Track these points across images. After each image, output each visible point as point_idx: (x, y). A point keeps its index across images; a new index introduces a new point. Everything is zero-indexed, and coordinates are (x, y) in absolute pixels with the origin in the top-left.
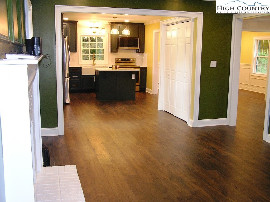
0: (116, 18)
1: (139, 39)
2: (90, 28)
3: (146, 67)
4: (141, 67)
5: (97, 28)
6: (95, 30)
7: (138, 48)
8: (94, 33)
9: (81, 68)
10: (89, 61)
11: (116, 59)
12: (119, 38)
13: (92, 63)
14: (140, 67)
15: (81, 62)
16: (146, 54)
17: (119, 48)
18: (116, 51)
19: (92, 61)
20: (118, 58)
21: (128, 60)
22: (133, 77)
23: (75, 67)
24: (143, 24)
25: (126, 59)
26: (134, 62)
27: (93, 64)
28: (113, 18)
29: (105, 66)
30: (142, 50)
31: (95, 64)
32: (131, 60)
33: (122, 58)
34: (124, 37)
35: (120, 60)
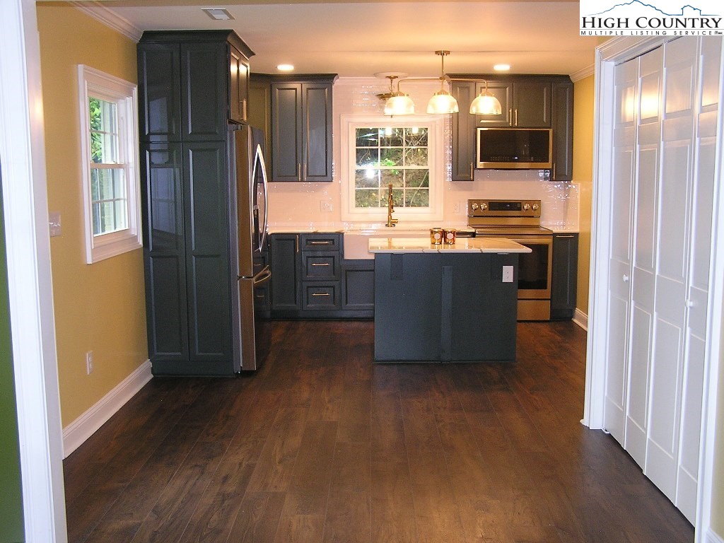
0: (448, 53)
1: (551, 131)
3: (576, 235)
4: (555, 231)
7: (548, 165)
9: (340, 235)
10: (378, 210)
11: (471, 202)
12: (479, 130)
13: (386, 219)
14: (554, 235)
15: (349, 213)
16: (575, 186)
17: (480, 164)
18: (468, 176)
19: (386, 210)
20: (479, 202)
21: (513, 206)
22: (508, 274)
23: (319, 231)
24: (567, 77)
25: (509, 203)
26: (533, 213)
27: (390, 223)
28: (437, 53)
30: (562, 172)
31: (397, 222)
32: (524, 208)
33: (492, 201)
34: (496, 128)
35: (485, 206)
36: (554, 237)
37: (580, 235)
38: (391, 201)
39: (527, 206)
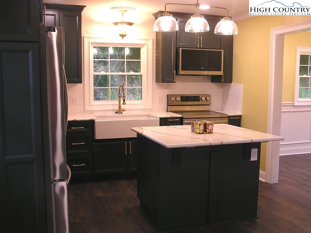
1: (223, 51)
2: (113, 25)
3: (240, 116)
4: (230, 114)
5: (131, 24)
6: (124, 29)
7: (221, 73)
8: (123, 36)
10: (109, 102)
11: (169, 97)
12: (181, 49)
13: (117, 108)
14: (229, 117)
15: (90, 105)
17: (181, 72)
18: (172, 79)
20: (175, 96)
21: (195, 99)
23: (77, 120)
25: (192, 97)
26: (208, 103)
27: (119, 111)
29: (147, 113)
31: (124, 110)
32: (201, 100)
33: (183, 96)
34: (191, 48)
35: (179, 99)
36: (229, 119)
37: (243, 116)
38: (124, 97)
39: (203, 99)
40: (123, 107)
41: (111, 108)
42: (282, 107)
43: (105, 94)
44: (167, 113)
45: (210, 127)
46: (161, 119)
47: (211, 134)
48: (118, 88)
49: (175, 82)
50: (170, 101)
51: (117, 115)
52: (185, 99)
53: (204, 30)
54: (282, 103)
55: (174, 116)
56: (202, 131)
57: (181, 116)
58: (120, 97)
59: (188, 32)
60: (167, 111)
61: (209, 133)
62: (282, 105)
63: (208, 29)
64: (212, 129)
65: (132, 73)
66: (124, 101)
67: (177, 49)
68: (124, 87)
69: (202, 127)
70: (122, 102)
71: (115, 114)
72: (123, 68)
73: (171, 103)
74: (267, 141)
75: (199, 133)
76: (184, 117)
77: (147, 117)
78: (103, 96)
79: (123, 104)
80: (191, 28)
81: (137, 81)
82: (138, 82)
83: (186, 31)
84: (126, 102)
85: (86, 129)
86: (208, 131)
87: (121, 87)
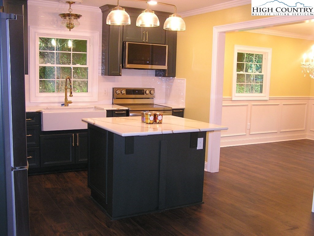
1: (167, 46)
3: (183, 109)
5: (78, 16)
7: (165, 67)
8: (70, 28)
10: (55, 94)
11: (115, 89)
12: (127, 43)
13: (63, 100)
15: (35, 96)
16: (179, 81)
17: (127, 66)
18: (118, 72)
20: (121, 89)
21: (139, 92)
25: (137, 90)
27: (66, 103)
29: (93, 106)
31: (71, 103)
32: (146, 93)
33: (127, 89)
34: (137, 42)
35: (124, 92)
36: (173, 111)
37: (185, 109)
38: (71, 89)
39: (148, 92)
40: (69, 99)
41: (57, 100)
42: (223, 101)
43: (44, 87)
44: (113, 106)
45: (160, 118)
46: (107, 111)
47: (161, 124)
48: (65, 80)
49: (121, 76)
50: (115, 94)
51: (64, 107)
52: (130, 92)
53: (154, 25)
54: (223, 97)
55: (120, 109)
56: (152, 121)
57: (127, 108)
58: (66, 89)
59: (139, 26)
60: (113, 104)
61: (158, 123)
62: (223, 99)
63: (158, 24)
64: (162, 120)
65: (78, 65)
66: (71, 93)
67: (123, 43)
68: (71, 80)
69: (152, 118)
70: (68, 94)
71: (61, 107)
72: (62, 61)
73: (116, 96)
74: (213, 130)
75: (150, 123)
76: (130, 110)
77: (92, 109)
78: (42, 89)
79: (70, 96)
80: (143, 22)
81: (77, 74)
82: (78, 76)
83: (137, 25)
84: (73, 94)
85: (33, 121)
86: (158, 121)
87: (68, 80)
